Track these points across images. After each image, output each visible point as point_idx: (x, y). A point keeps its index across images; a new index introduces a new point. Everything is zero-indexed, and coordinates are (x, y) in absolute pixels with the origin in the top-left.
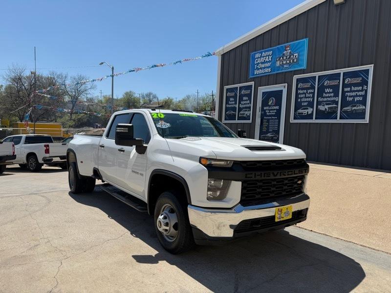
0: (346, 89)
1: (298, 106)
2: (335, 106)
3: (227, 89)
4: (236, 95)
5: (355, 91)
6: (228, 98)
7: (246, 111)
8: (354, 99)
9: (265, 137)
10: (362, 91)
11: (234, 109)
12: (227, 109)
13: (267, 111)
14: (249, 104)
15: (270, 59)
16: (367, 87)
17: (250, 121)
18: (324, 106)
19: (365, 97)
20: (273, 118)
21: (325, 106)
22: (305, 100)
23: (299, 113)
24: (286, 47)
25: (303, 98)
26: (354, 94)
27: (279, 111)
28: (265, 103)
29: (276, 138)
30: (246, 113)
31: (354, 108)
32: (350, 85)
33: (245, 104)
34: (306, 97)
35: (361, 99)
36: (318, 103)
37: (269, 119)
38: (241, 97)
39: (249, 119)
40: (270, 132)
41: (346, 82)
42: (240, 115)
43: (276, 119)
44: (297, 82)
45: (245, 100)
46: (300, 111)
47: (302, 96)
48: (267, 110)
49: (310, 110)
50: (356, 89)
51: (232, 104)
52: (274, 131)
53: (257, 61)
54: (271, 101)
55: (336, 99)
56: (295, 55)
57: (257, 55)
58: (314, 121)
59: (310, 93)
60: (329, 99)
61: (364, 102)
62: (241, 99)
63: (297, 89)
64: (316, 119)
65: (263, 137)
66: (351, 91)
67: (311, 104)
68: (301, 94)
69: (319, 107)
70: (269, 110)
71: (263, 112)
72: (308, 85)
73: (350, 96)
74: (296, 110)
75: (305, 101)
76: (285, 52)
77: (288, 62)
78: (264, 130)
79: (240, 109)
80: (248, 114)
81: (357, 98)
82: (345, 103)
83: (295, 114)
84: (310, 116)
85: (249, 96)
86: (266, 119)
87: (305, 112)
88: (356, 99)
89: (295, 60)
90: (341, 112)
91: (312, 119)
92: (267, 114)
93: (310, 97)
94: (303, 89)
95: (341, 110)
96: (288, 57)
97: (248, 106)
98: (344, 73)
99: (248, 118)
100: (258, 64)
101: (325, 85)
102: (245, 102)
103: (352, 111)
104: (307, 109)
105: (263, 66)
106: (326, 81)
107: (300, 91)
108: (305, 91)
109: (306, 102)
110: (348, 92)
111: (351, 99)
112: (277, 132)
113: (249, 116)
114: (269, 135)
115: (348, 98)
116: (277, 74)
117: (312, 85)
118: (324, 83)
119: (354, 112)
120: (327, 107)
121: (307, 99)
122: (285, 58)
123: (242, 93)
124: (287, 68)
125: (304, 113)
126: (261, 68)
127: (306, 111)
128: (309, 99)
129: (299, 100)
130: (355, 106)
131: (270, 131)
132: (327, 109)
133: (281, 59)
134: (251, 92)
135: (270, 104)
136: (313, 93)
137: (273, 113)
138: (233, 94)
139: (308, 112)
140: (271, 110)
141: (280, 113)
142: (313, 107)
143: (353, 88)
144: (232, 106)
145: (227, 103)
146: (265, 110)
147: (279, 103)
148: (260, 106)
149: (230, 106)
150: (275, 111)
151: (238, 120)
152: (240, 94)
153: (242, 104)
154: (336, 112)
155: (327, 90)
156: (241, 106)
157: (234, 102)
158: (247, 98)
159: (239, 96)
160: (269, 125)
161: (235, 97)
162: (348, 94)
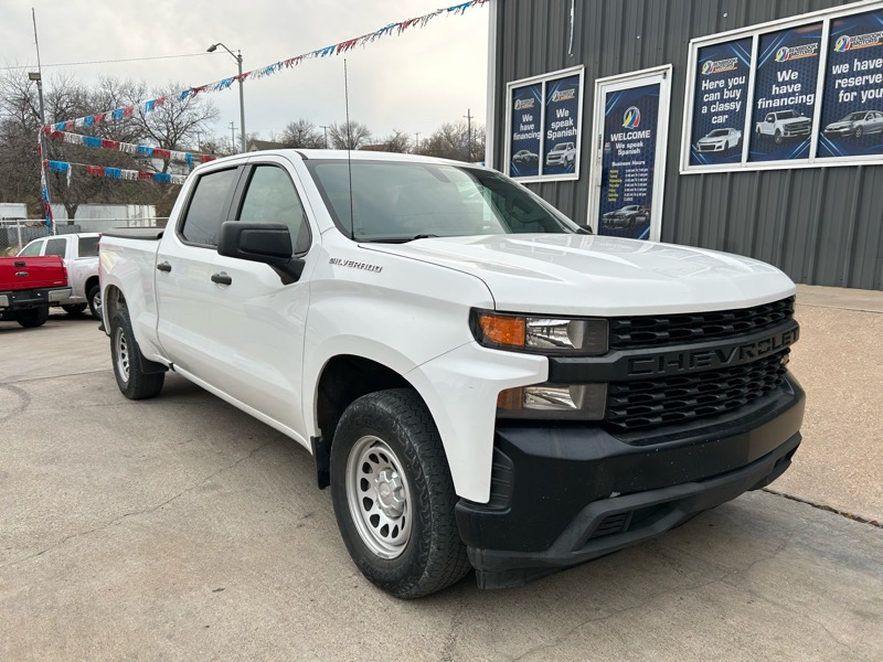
0: (836, 70)
1: (701, 126)
2: (805, 119)
3: (514, 90)
4: (538, 105)
5: (862, 73)
6: (516, 116)
7: (564, 148)
8: (859, 98)
9: (614, 216)
10: (882, 69)
11: (533, 145)
12: (515, 147)
13: (618, 146)
14: (570, 128)
17: (574, 177)
18: (773, 121)
20: (634, 163)
21: (776, 121)
22: (724, 107)
23: (703, 148)
25: (714, 102)
26: (859, 81)
27: (650, 145)
28: (613, 124)
29: (643, 219)
30: (565, 153)
31: (857, 124)
32: (848, 57)
33: (561, 129)
34: (723, 101)
36: (758, 115)
37: (624, 167)
38: (551, 109)
39: (573, 171)
40: (627, 204)
41: (837, 49)
42: (548, 162)
43: (642, 166)
44: (699, 58)
45: (561, 119)
46: (707, 140)
47: (713, 97)
48: (618, 142)
49: (733, 138)
50: (866, 65)
51: (528, 132)
52: (637, 200)
54: (630, 118)
55: (807, 99)
58: (744, 166)
59: (734, 87)
60: (788, 101)
62: (550, 117)
63: (699, 78)
64: (748, 161)
65: (609, 217)
66: (852, 74)
67: (736, 120)
68: (710, 91)
69: (759, 125)
70: (622, 142)
71: (608, 150)
72: (729, 65)
73: (848, 90)
74: (694, 140)
75: (719, 111)
78: (613, 197)
79: (549, 145)
80: (571, 158)
81: (868, 92)
82: (832, 109)
83: (692, 149)
84: (732, 154)
85: (571, 105)
86: (616, 168)
87: (719, 142)
88: (865, 96)
90: (820, 137)
91: (740, 161)
92: (621, 153)
93: (733, 100)
94: (713, 77)
95: (821, 129)
97: (569, 133)
98: (832, 21)
99: (568, 168)
101: (777, 60)
102: (561, 124)
103: (853, 132)
104: (726, 133)
106: (781, 50)
108: (721, 83)
109: (723, 113)
110: (842, 76)
111: (850, 97)
112: (646, 201)
113: (572, 163)
114: (625, 211)
115: (841, 95)
117: (739, 64)
118: (774, 56)
119: (858, 134)
120: (780, 124)
121: (727, 107)
123: (554, 97)
125: (717, 145)
127: (723, 139)
128: (732, 106)
129: (705, 110)
130: (860, 117)
131: (628, 199)
132: (782, 130)
134: (576, 94)
135: (625, 125)
136: (744, 88)
137: (635, 149)
138: (529, 104)
139: (727, 143)
140: (630, 142)
141: (654, 148)
142: (741, 128)
143: (856, 63)
144: (528, 136)
145: (514, 129)
146: (613, 144)
147: (649, 121)
148: (602, 133)
149: (523, 137)
150: (641, 144)
151: (544, 173)
152: (546, 101)
153: (554, 130)
154: (807, 138)
155: (783, 76)
156: (551, 135)
157: (532, 126)
158: (567, 113)
159: (546, 108)
160: (623, 184)
161: (535, 111)
162: (843, 83)
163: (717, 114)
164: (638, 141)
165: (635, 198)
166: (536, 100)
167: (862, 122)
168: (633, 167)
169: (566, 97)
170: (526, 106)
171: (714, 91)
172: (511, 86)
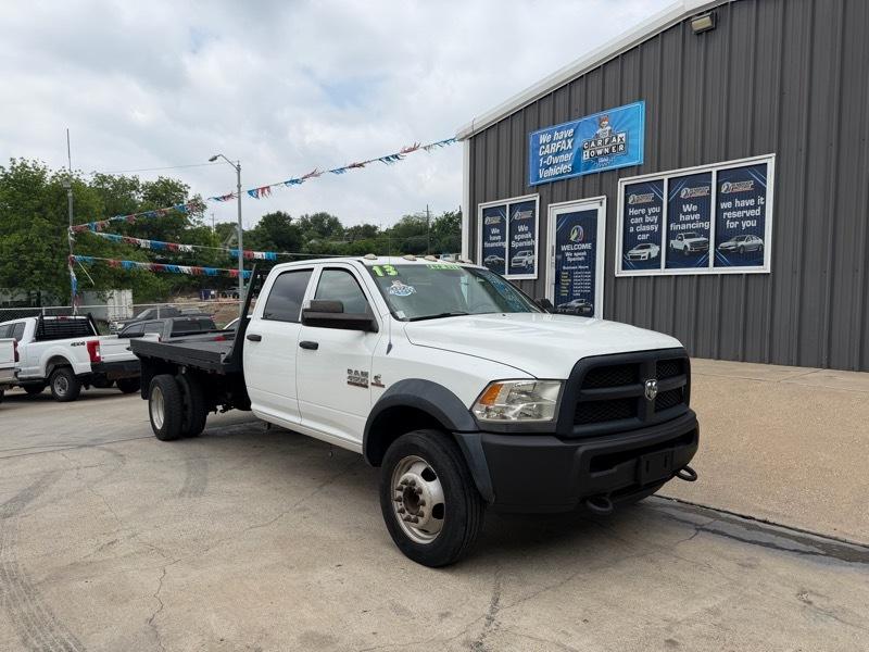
0: (723, 206)
1: (630, 241)
2: (704, 239)
3: (484, 210)
4: (503, 221)
5: (741, 209)
6: (486, 229)
7: (525, 254)
8: (740, 226)
9: (566, 307)
10: (755, 207)
11: (500, 251)
12: (486, 252)
13: (567, 254)
14: (529, 239)
15: (570, 146)
16: (765, 200)
17: (534, 276)
18: (682, 240)
19: (761, 219)
20: (580, 267)
21: (684, 240)
22: (645, 228)
23: (632, 257)
24: (601, 121)
25: (639, 224)
26: (739, 214)
27: (592, 254)
28: (562, 239)
29: (589, 308)
30: (526, 258)
31: (740, 244)
32: (731, 197)
33: (522, 240)
34: (644, 224)
35: (753, 224)
36: (671, 235)
37: (573, 270)
38: (514, 224)
39: (533, 272)
40: (575, 298)
41: (723, 191)
42: (513, 265)
43: (586, 270)
44: (626, 192)
45: (522, 233)
46: (634, 252)
47: (637, 220)
48: (567, 251)
49: (654, 251)
50: (743, 203)
51: (496, 241)
52: (583, 295)
53: (543, 150)
54: (575, 234)
55: (705, 225)
56: (620, 136)
57: (544, 139)
58: (663, 271)
59: (652, 214)
60: (691, 226)
61: (759, 231)
62: (513, 231)
63: (627, 206)
64: (666, 268)
65: (562, 308)
66: (733, 209)
67: (655, 238)
68: (635, 216)
69: (672, 242)
70: (571, 251)
71: (560, 257)
72: (648, 198)
73: (732, 220)
74: (625, 251)
75: (643, 230)
76: (600, 131)
77: (607, 151)
78: (564, 292)
79: (513, 252)
80: (530, 262)
81: (746, 222)
82: (722, 233)
83: (624, 258)
84: (654, 263)
85: (530, 222)
86: (566, 271)
87: (644, 253)
88: (745, 224)
89: (621, 148)
90: (715, 252)
91: (659, 267)
92: (570, 259)
93: (652, 223)
94: (637, 206)
95: (716, 246)
96: (606, 141)
97: (529, 243)
98: (718, 172)
99: (529, 269)
100: (545, 157)
101: (682, 196)
102: (522, 236)
103: (738, 249)
104: (648, 247)
105: (556, 160)
106: (684, 189)
107: (632, 212)
108: (643, 211)
109: (645, 232)
110: (727, 210)
111: (734, 225)
112: (590, 297)
113: (533, 267)
114: (574, 303)
115: (728, 223)
116: (584, 176)
117: (655, 198)
118: (679, 194)
119: (742, 251)
120: (687, 242)
121: (648, 228)
122: (599, 143)
123: (516, 216)
124: (604, 165)
125: (642, 255)
126: (552, 165)
127: (647, 251)
128: (652, 227)
129: (632, 230)
130: (742, 239)
131: (577, 295)
132: (688, 246)
133: (593, 144)
134: (534, 214)
135: (572, 238)
136: (660, 215)
137: (580, 257)
138: (496, 220)
139: (650, 254)
140: (576, 251)
141: (595, 257)
142: (660, 244)
143: (737, 201)
144: (496, 245)
145: (485, 239)
146: (564, 252)
147: (591, 237)
148: (554, 244)
149: (492, 245)
150: (585, 253)
151: (509, 273)
152: (510, 218)
153: (516, 241)
154: (706, 252)
155: (687, 208)
156: (514, 245)
157: (499, 237)
158: (526, 228)
159: (510, 224)
160: (572, 282)
161: (501, 226)
162: (729, 215)
163: (642, 233)
164: (582, 251)
165: (582, 293)
166: (502, 218)
167: (743, 243)
168: (579, 270)
169: (525, 217)
170: (494, 222)
171: (638, 216)
172: (481, 206)
